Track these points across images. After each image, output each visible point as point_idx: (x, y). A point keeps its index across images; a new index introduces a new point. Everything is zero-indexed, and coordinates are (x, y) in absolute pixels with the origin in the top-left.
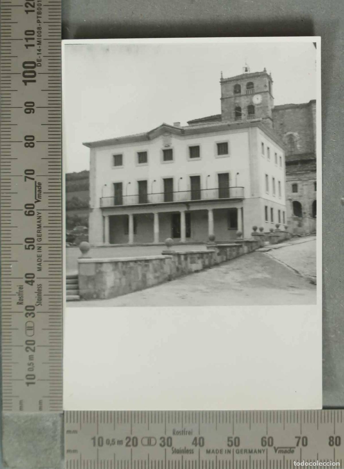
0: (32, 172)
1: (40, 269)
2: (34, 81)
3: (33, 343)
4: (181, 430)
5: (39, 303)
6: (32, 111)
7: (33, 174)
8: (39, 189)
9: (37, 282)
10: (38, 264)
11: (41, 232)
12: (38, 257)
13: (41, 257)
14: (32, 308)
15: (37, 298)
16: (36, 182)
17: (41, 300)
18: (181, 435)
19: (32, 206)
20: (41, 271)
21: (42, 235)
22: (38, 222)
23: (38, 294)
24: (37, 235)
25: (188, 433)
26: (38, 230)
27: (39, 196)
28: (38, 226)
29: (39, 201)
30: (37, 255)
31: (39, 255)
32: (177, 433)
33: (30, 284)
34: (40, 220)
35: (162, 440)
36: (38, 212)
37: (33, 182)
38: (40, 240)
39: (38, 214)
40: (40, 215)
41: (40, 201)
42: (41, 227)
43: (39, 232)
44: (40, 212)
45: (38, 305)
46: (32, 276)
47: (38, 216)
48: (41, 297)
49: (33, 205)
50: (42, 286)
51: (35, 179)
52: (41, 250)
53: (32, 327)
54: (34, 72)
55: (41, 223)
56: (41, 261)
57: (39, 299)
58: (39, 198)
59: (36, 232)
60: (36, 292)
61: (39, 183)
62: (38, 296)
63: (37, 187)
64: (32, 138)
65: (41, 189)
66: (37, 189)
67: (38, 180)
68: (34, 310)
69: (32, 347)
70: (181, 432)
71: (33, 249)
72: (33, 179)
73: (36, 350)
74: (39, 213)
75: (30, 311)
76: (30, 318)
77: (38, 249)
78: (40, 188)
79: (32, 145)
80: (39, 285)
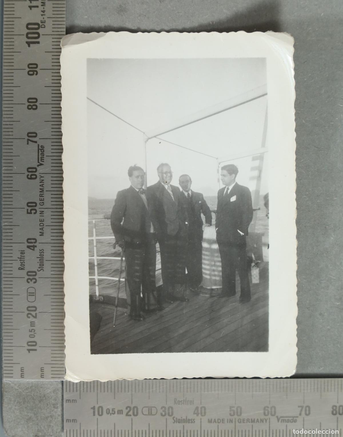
0: (35, 135)
1: (42, 234)
2: (38, 43)
3: (34, 309)
4: (183, 400)
5: (42, 269)
6: (35, 73)
7: (35, 137)
8: (42, 153)
9: (39, 246)
10: (40, 229)
11: (43, 196)
12: (40, 221)
13: (43, 221)
14: (34, 274)
15: (39, 263)
16: (38, 145)
17: (43, 266)
18: (183, 405)
19: (34, 170)
20: (43, 235)
21: (44, 200)
22: (40, 186)
23: (40, 259)
24: (40, 199)
25: (189, 402)
26: (40, 194)
27: (42, 159)
28: (41, 190)
29: (41, 164)
30: (40, 219)
31: (42, 220)
32: (179, 402)
33: (31, 249)
34: (42, 184)
35: (163, 409)
36: (40, 176)
37: (36, 145)
38: (43, 203)
39: (40, 178)
40: (42, 179)
41: (43, 165)
42: (44, 191)
43: (41, 196)
44: (42, 175)
45: (40, 271)
46: (34, 241)
47: (40, 180)
48: (43, 263)
49: (36, 168)
50: (44, 251)
51: (37, 142)
52: (43, 215)
53: (34, 293)
54: (38, 33)
55: (44, 187)
56: (43, 226)
57: (41, 264)
58: (41, 161)
59: (39, 195)
60: (37, 258)
61: (42, 146)
62: (39, 262)
63: (40, 150)
64: (35, 100)
65: (44, 152)
66: (40, 152)
67: (41, 143)
68: (35, 275)
69: (34, 313)
70: (183, 402)
71: (35, 213)
72: (36, 142)
73: (37, 317)
74: (42, 177)
75: (32, 277)
76: (31, 284)
77: (40, 214)
78: (42, 151)
79: (34, 107)
80: (41, 250)
